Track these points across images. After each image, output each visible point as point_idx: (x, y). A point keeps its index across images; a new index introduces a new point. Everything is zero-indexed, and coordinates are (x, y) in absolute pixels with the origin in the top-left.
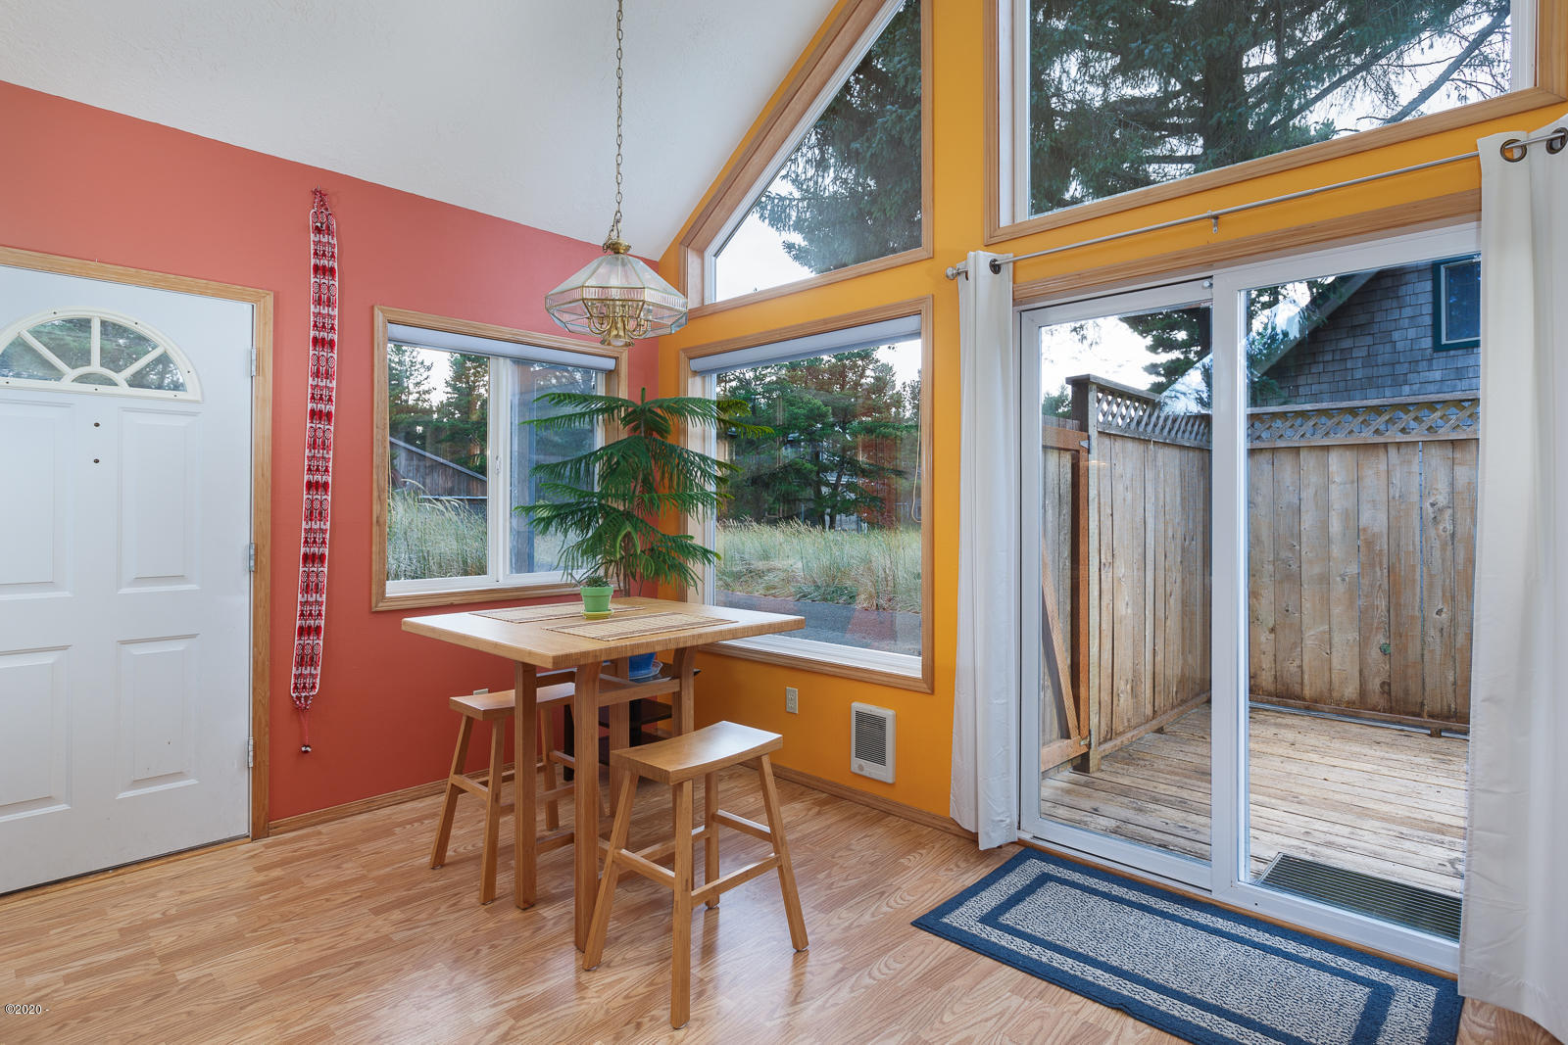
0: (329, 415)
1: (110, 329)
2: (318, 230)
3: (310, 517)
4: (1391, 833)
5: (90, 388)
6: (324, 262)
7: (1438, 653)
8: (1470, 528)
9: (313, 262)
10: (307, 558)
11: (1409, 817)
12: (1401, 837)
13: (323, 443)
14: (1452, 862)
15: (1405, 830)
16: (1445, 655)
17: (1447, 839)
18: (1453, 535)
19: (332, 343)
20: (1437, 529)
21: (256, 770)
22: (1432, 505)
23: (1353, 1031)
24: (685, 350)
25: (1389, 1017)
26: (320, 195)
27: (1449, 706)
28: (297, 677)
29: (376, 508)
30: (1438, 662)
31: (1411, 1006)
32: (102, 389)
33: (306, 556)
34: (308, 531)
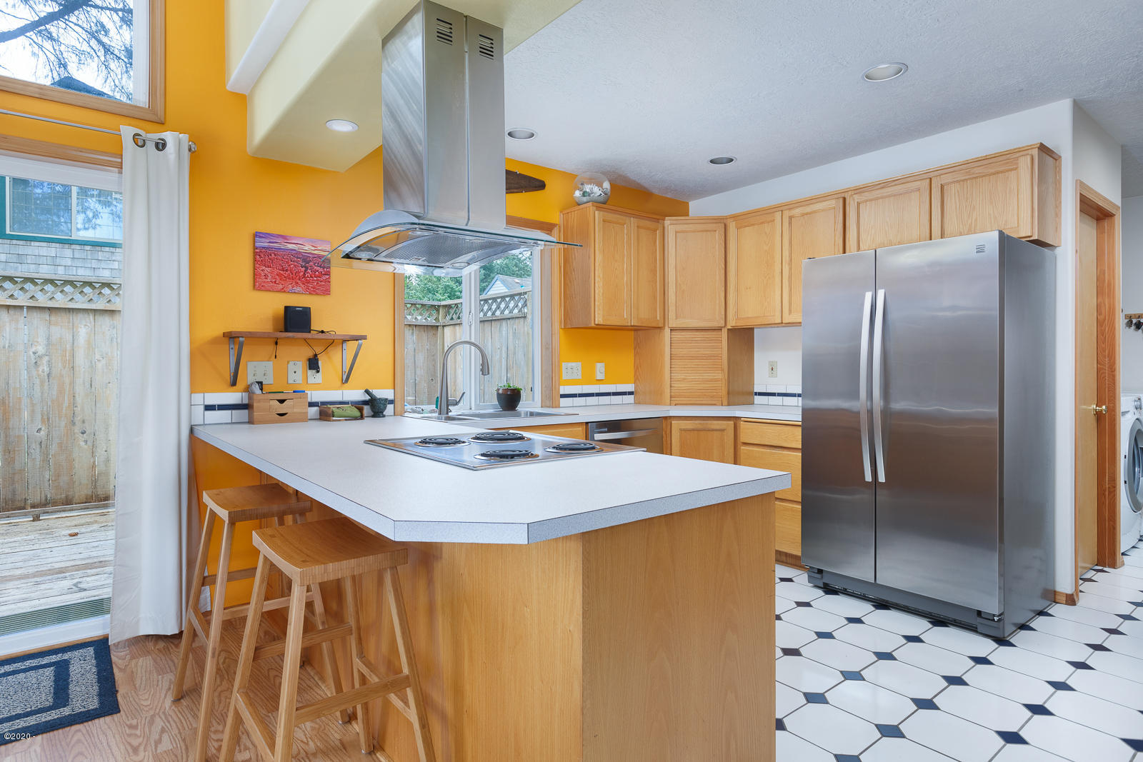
4: (29, 584)
7: (38, 460)
8: (61, 370)
11: (37, 571)
12: (37, 584)
14: (75, 585)
15: (38, 579)
16: (43, 461)
17: (67, 574)
18: (49, 375)
20: (38, 371)
22: (34, 353)
23: (52, 691)
25: (71, 674)
27: (46, 497)
30: (38, 466)
31: (82, 662)
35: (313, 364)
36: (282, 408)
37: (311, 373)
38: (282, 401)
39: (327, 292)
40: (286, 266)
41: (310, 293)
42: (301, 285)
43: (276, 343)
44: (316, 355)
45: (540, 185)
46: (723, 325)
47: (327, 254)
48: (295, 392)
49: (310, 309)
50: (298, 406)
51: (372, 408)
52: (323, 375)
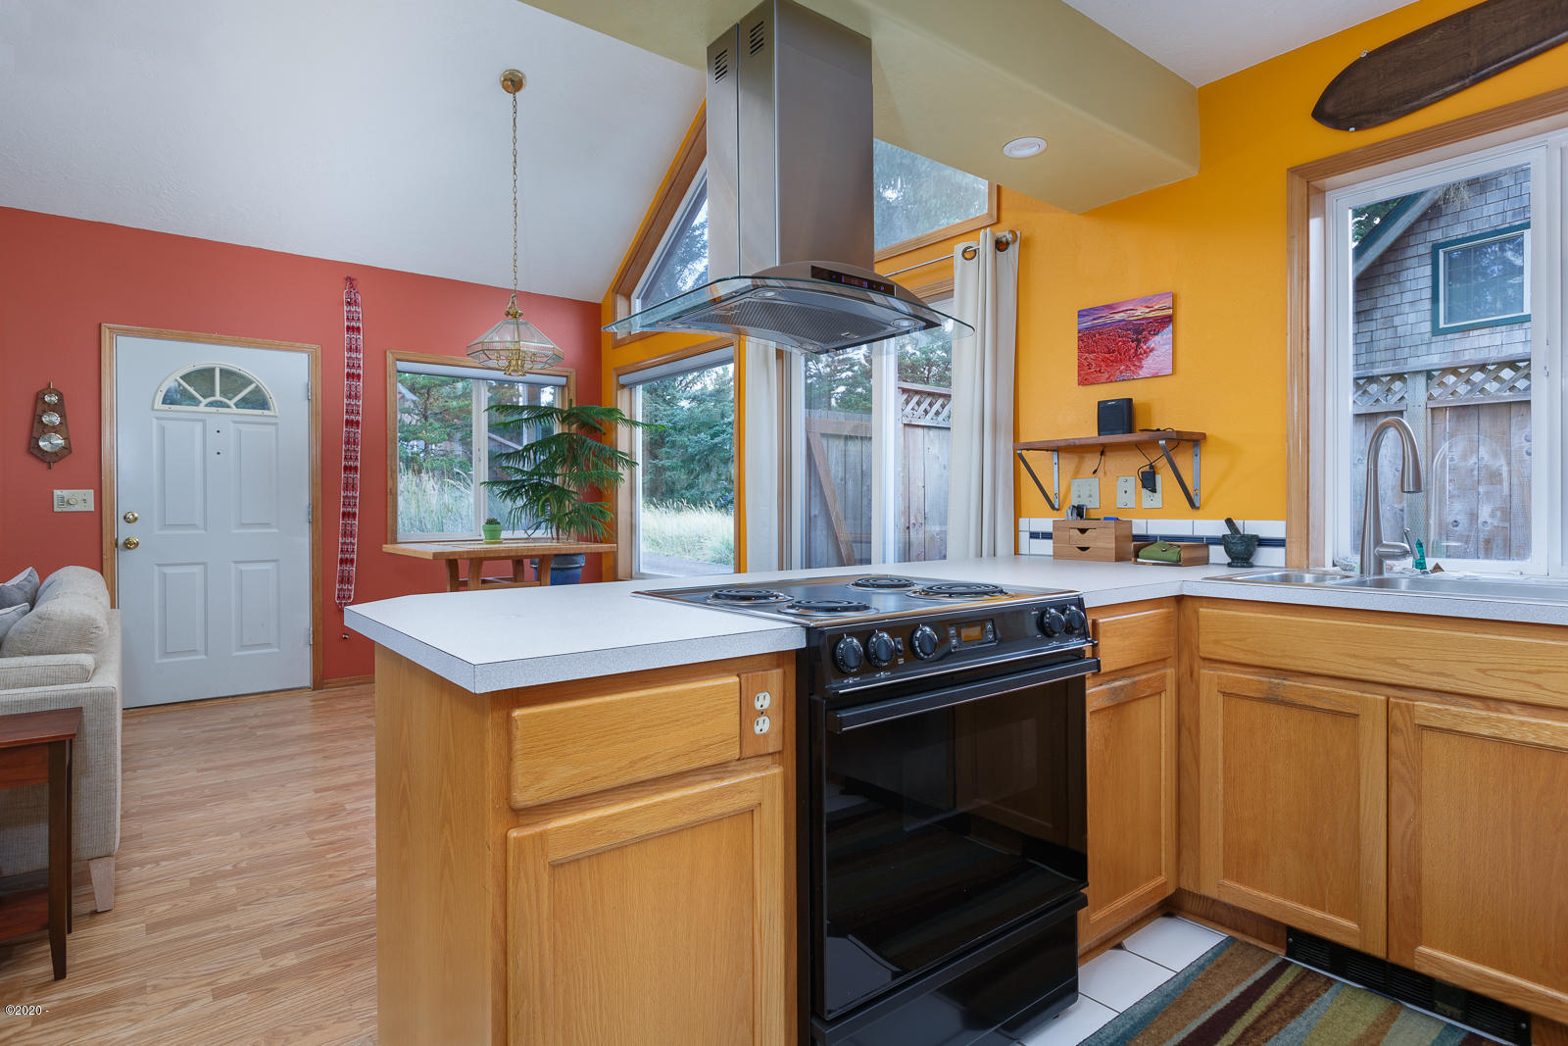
0: (358, 422)
1: (226, 374)
2: (349, 304)
3: (346, 489)
5: (214, 409)
6: (353, 324)
9: (346, 324)
10: (345, 515)
13: (354, 441)
19: (359, 376)
21: (315, 646)
24: (616, 369)
26: (349, 279)
28: (339, 590)
29: (390, 483)
32: (221, 410)
33: (344, 514)
34: (345, 497)
35: (1148, 481)
36: (1084, 540)
37: (1145, 492)
38: (1083, 531)
40: (1113, 346)
43: (1101, 452)
44: (1151, 467)
47: (1170, 312)
48: (1105, 519)
49: (1130, 400)
50: (1103, 539)
51: (1228, 552)
52: (1158, 496)
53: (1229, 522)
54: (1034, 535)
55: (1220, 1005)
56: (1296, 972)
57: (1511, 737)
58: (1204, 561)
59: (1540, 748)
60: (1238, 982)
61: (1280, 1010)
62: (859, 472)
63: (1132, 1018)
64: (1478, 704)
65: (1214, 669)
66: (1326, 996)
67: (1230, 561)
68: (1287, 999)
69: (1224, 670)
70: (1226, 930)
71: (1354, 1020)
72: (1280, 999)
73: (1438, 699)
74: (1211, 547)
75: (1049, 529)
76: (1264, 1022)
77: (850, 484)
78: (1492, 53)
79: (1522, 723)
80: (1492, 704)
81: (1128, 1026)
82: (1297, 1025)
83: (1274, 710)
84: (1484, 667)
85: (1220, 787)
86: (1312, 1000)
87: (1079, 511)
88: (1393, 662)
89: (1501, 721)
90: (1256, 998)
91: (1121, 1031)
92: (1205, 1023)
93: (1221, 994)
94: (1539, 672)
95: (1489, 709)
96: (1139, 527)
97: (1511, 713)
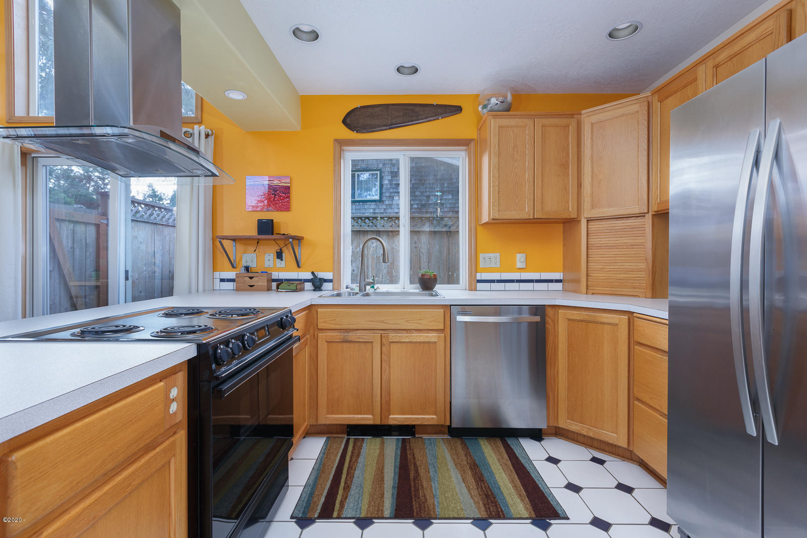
35: (279, 255)
36: (252, 282)
37: (278, 261)
38: (251, 278)
39: (288, 209)
41: (278, 211)
42: (272, 206)
43: (258, 243)
44: (281, 249)
45: (458, 109)
46: (646, 211)
47: (289, 185)
48: (262, 272)
49: (272, 220)
50: (261, 282)
51: (313, 285)
52: (283, 262)
53: (313, 273)
54: (222, 280)
55: (336, 464)
56: (353, 440)
57: (414, 341)
58: (302, 290)
59: (420, 343)
60: (338, 453)
61: (354, 457)
62: (84, 244)
63: (310, 485)
64: (405, 332)
65: (323, 333)
66: (364, 445)
67: (314, 288)
68: (354, 451)
69: (326, 333)
70: (325, 435)
71: (375, 449)
72: (352, 452)
73: (394, 332)
74: (305, 283)
75: (234, 277)
76: (352, 463)
77: (77, 251)
78: (394, 121)
79: (416, 336)
80: (409, 331)
81: (310, 489)
82: (361, 459)
83: (345, 345)
84: (407, 320)
85: (326, 379)
86: (361, 449)
87: (247, 269)
88: (382, 322)
89: (411, 336)
90: (345, 456)
91: (308, 493)
92: (334, 474)
93: (334, 461)
94: (420, 320)
95: (407, 333)
96: (275, 275)
97: (413, 333)
